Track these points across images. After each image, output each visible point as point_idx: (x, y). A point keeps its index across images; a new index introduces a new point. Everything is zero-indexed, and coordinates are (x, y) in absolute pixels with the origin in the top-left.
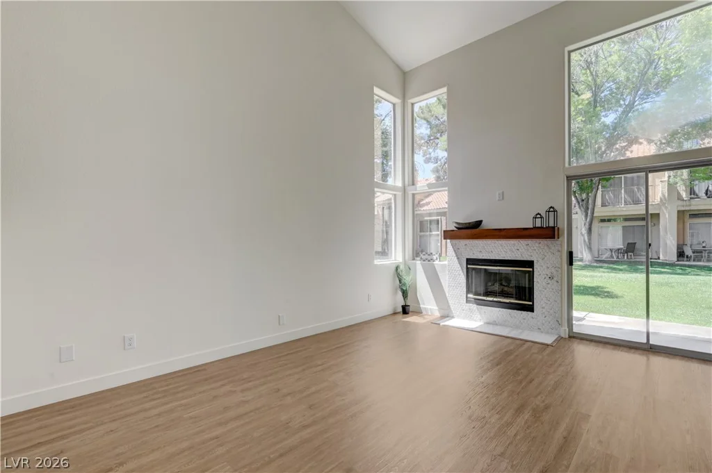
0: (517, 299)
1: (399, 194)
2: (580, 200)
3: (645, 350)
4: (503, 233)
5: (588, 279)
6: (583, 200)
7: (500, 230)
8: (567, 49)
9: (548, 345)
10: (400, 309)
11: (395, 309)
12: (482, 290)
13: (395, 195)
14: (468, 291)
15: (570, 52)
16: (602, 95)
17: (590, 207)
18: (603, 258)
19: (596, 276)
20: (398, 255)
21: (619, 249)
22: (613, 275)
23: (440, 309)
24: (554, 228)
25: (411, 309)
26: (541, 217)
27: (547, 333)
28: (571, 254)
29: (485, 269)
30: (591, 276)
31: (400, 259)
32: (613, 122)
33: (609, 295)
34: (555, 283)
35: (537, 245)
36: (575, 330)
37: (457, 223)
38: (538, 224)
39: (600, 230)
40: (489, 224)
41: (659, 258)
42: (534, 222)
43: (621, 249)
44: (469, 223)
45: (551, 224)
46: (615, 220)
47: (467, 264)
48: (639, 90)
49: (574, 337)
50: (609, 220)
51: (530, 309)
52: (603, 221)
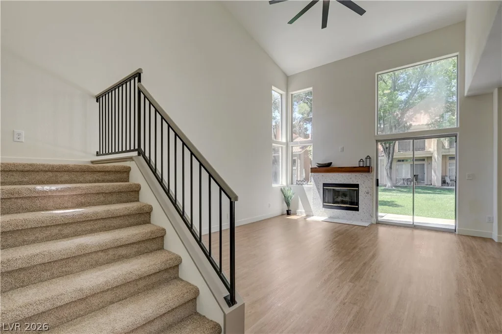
0: (350, 205)
1: (284, 147)
2: (385, 148)
3: (411, 227)
4: (343, 169)
5: (389, 197)
6: (387, 148)
7: (342, 167)
8: (376, 74)
9: (366, 227)
10: (286, 212)
11: (283, 212)
12: (331, 200)
13: (282, 147)
14: (324, 202)
15: (378, 75)
16: (399, 82)
17: (391, 152)
18: (399, 184)
19: (394, 195)
20: (283, 181)
21: (408, 179)
22: (399, 194)
23: (306, 212)
24: (369, 167)
25: (292, 212)
26: (363, 161)
27: (366, 222)
28: (377, 180)
29: (333, 189)
30: (390, 195)
31: (284, 184)
32: (405, 100)
33: (397, 206)
34: (370, 196)
35: (361, 175)
36: (380, 219)
37: (318, 164)
38: (361, 165)
39: (397, 167)
40: (336, 164)
41: (431, 184)
42: (359, 164)
43: (410, 179)
44: (325, 164)
45: (368, 165)
46: (407, 160)
47: (323, 186)
48: (420, 80)
49: (379, 223)
50: (403, 161)
51: (357, 209)
52: (399, 161)
